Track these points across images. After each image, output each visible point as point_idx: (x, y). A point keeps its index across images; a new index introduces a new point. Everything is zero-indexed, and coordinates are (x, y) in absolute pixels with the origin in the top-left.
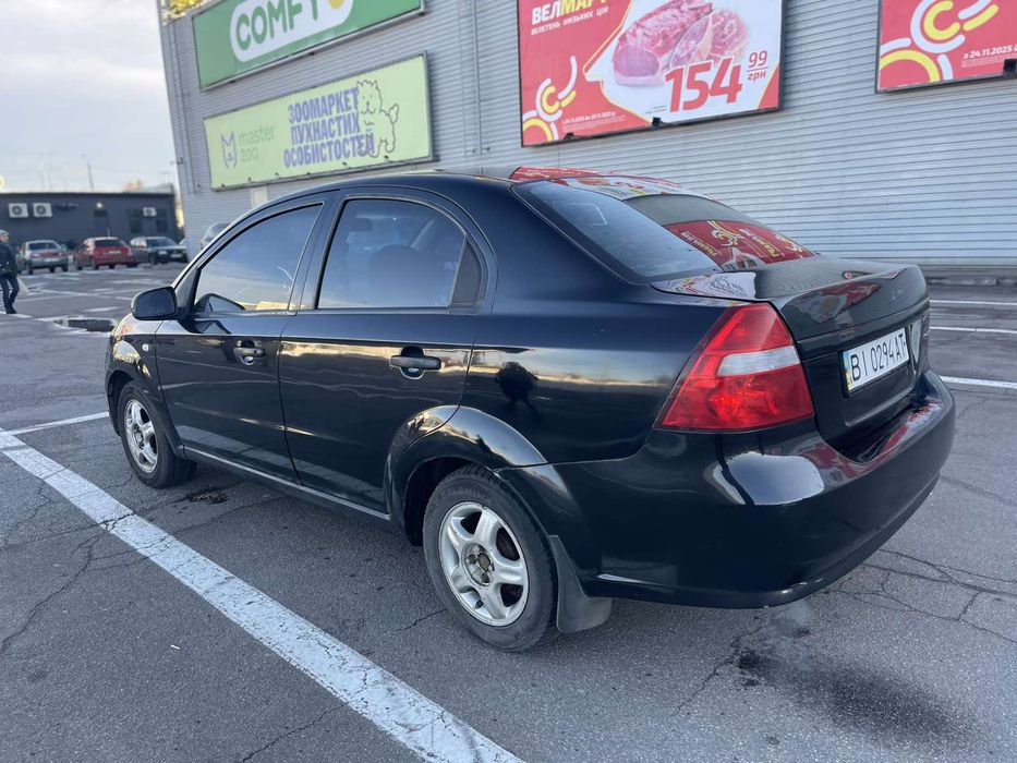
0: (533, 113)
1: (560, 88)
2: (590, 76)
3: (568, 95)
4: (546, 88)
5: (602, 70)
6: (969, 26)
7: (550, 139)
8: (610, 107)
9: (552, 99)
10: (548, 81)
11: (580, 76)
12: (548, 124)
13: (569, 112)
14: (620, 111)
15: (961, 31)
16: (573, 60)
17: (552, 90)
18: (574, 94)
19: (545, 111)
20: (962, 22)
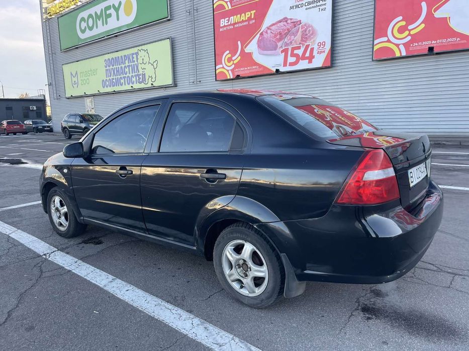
0: (221, 66)
1: (233, 55)
2: (247, 50)
3: (237, 58)
4: (227, 55)
5: (252, 47)
6: (413, 32)
7: (229, 78)
8: (256, 64)
9: (230, 60)
10: (228, 52)
11: (242, 50)
12: (228, 71)
13: (237, 66)
14: (260, 66)
15: (409, 35)
16: (239, 43)
17: (229, 56)
18: (240, 57)
19: (226, 65)
20: (410, 31)
